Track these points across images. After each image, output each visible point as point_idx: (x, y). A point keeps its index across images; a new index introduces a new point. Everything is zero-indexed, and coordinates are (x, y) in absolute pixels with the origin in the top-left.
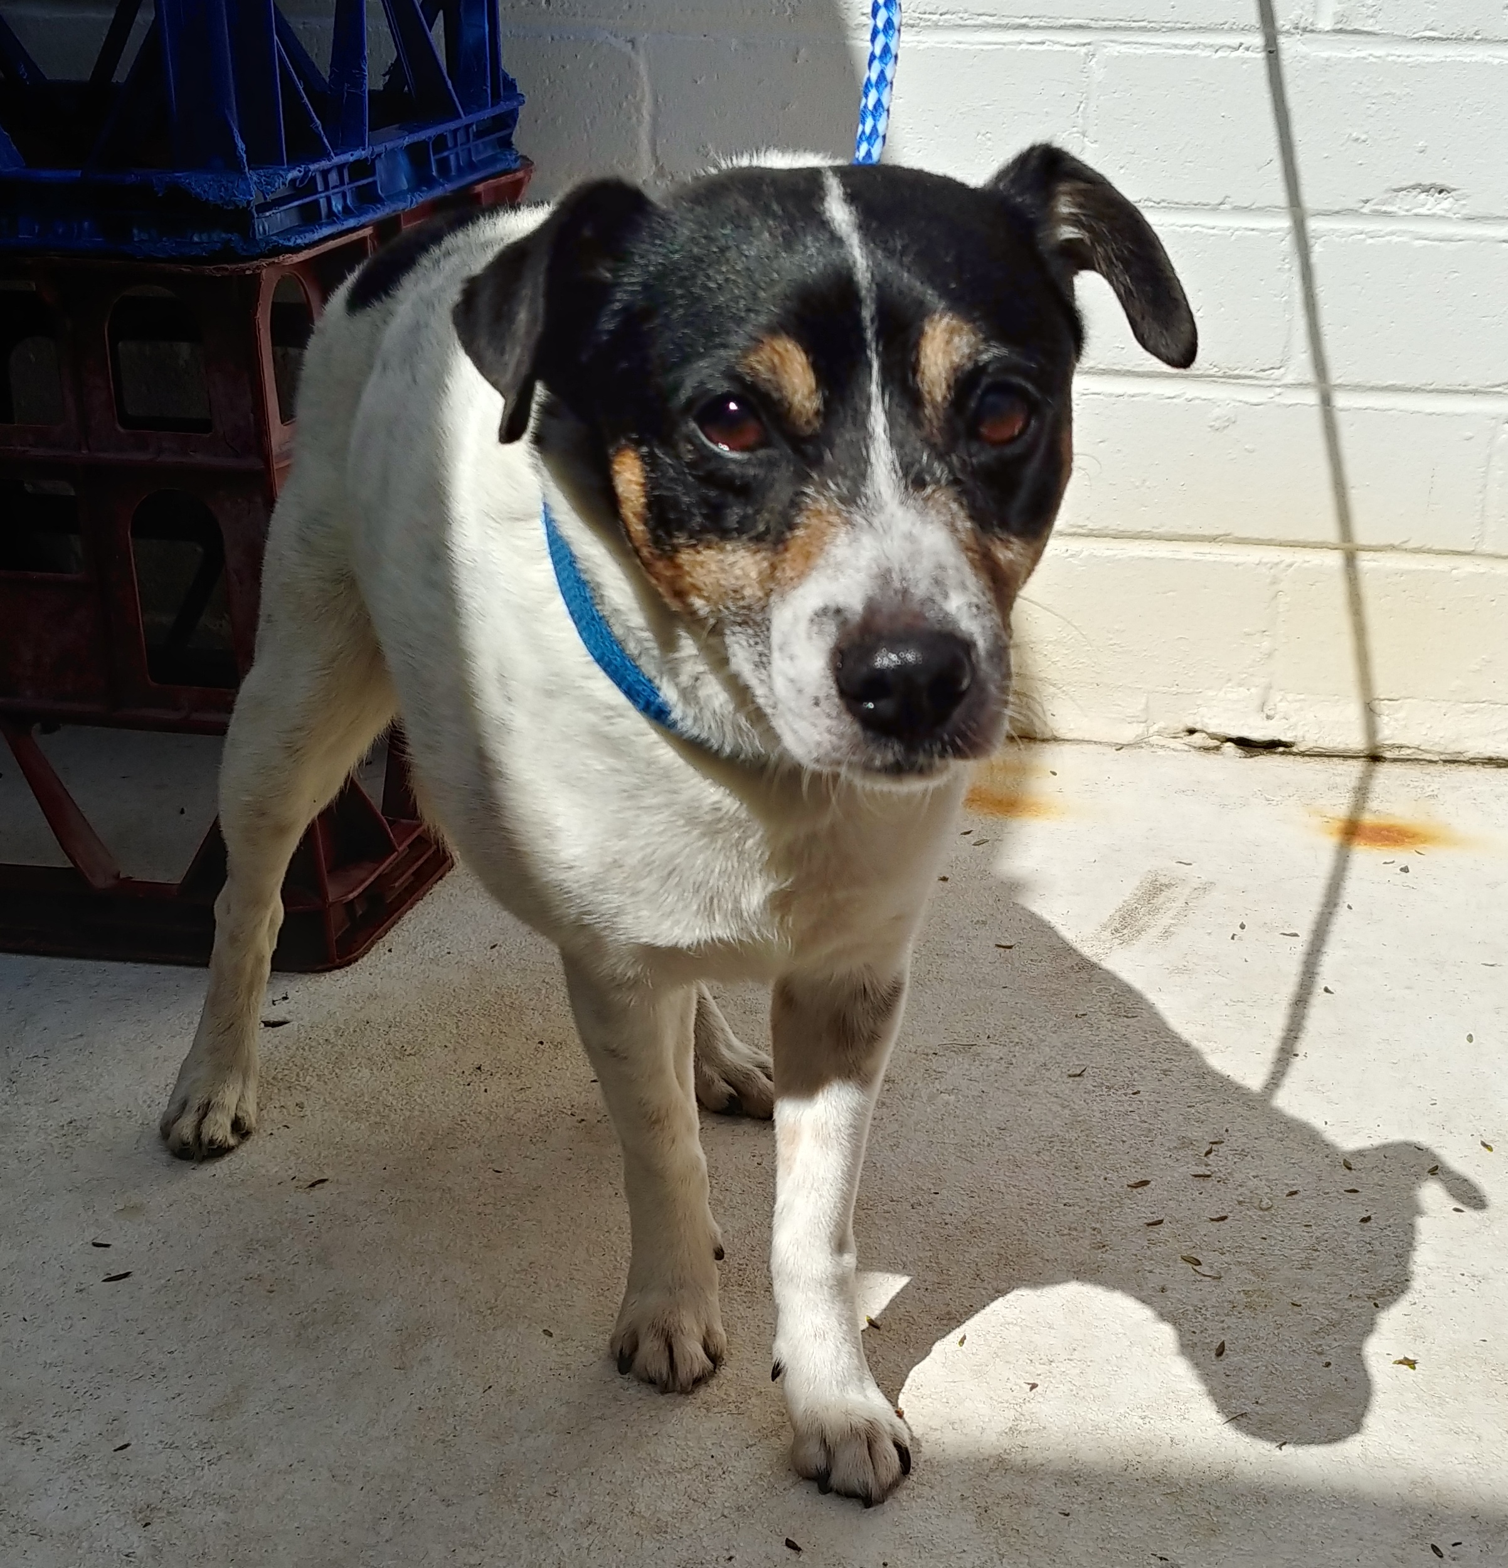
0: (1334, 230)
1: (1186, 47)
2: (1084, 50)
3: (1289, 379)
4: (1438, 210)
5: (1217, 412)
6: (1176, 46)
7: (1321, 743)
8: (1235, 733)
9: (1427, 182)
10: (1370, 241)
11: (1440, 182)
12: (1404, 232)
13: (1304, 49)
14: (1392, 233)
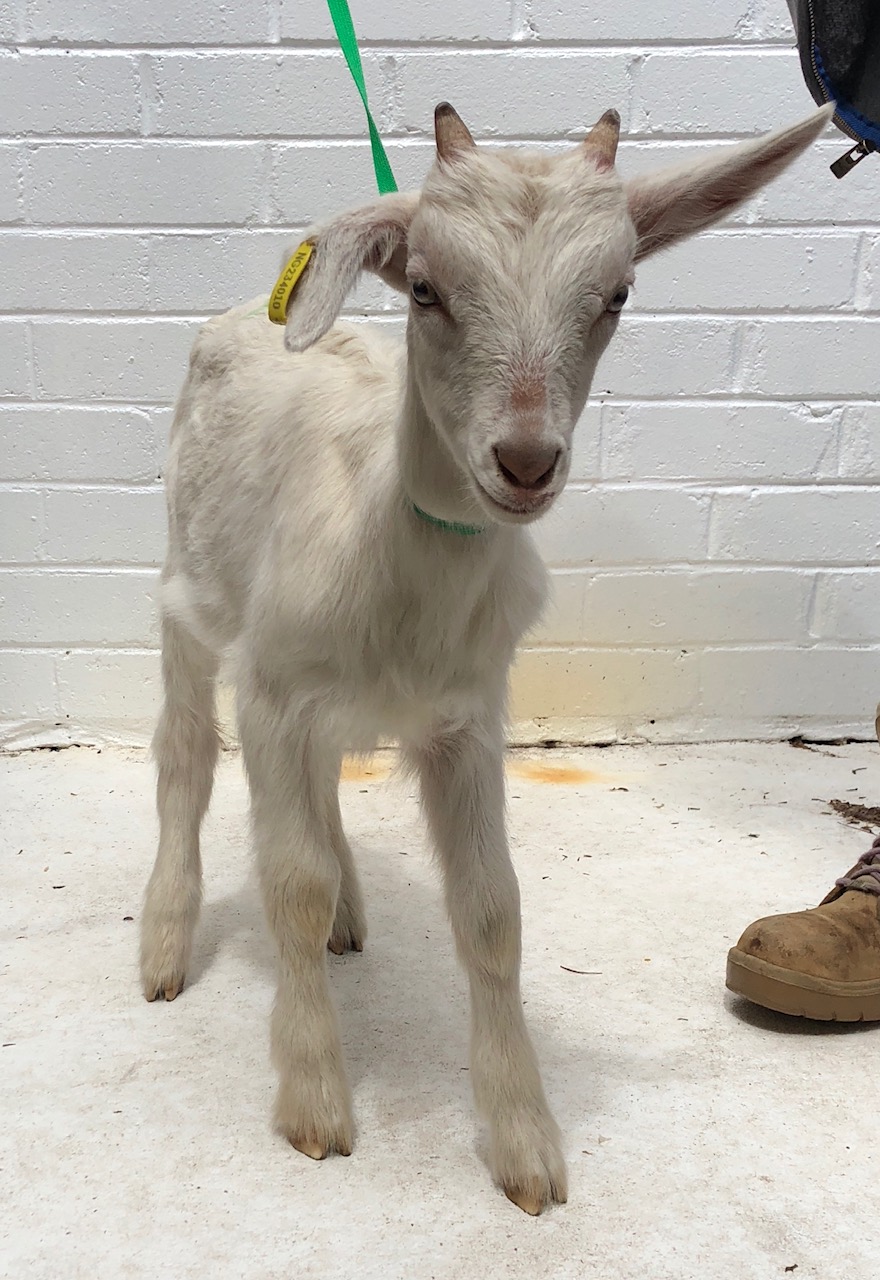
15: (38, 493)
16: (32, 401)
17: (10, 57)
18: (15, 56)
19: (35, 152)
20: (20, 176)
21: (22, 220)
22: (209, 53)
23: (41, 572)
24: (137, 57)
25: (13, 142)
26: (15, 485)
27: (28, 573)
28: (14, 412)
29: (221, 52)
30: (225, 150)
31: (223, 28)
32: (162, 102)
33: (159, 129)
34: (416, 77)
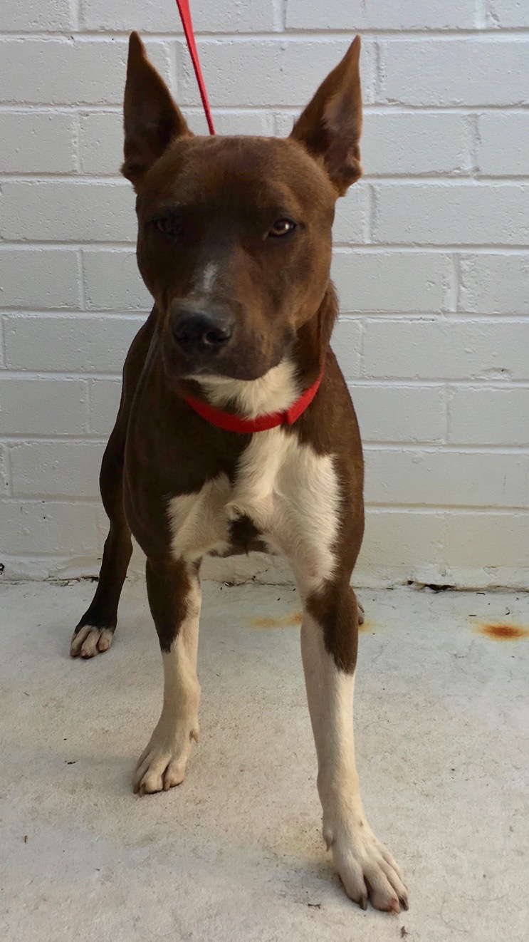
0: (461, 387)
1: (399, 319)
2: (356, 321)
3: (444, 443)
4: (502, 377)
5: (416, 456)
6: (395, 319)
7: (466, 586)
8: (429, 583)
9: (497, 367)
10: (475, 390)
11: (502, 367)
12: (489, 386)
13: (445, 319)
14: (484, 387)
15: (85, 382)
16: (82, 311)
17: (66, 43)
18: (70, 42)
19: (86, 118)
20: (75, 136)
21: (75, 171)
22: (227, 40)
23: (87, 443)
24: (168, 43)
25: (69, 110)
26: (68, 375)
27: (77, 443)
28: (68, 319)
29: (238, 39)
30: (239, 117)
31: (238, 20)
32: (188, 79)
33: (185, 100)
34: (396, 59)
